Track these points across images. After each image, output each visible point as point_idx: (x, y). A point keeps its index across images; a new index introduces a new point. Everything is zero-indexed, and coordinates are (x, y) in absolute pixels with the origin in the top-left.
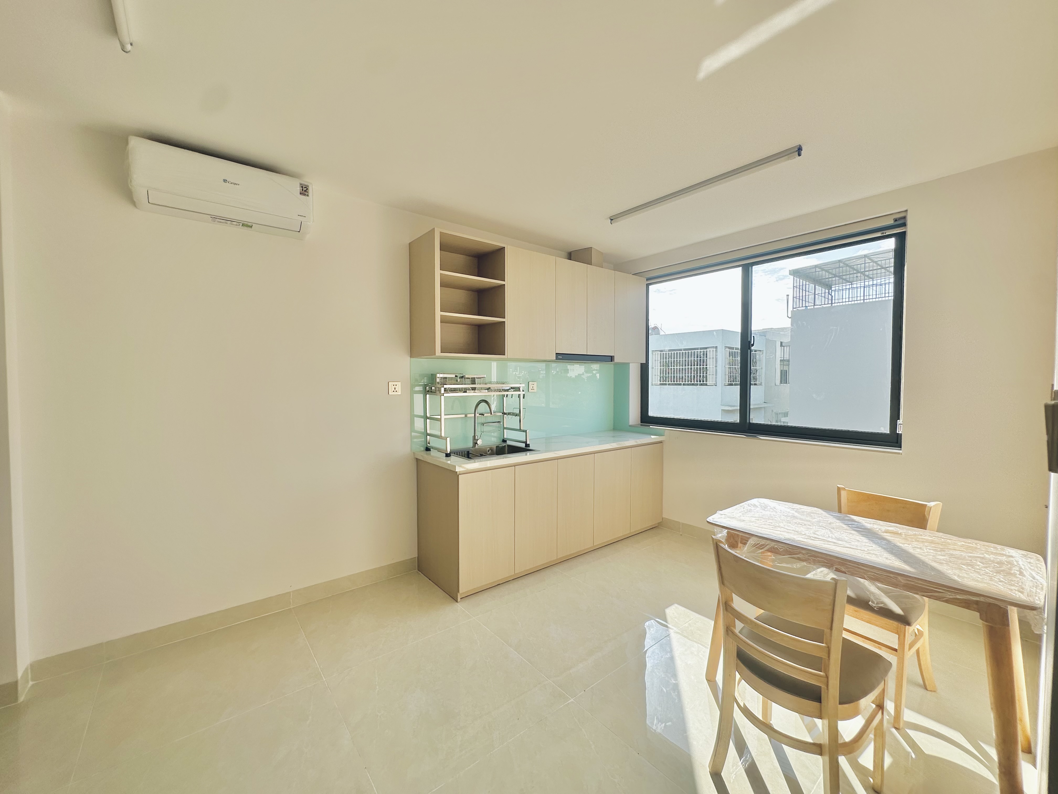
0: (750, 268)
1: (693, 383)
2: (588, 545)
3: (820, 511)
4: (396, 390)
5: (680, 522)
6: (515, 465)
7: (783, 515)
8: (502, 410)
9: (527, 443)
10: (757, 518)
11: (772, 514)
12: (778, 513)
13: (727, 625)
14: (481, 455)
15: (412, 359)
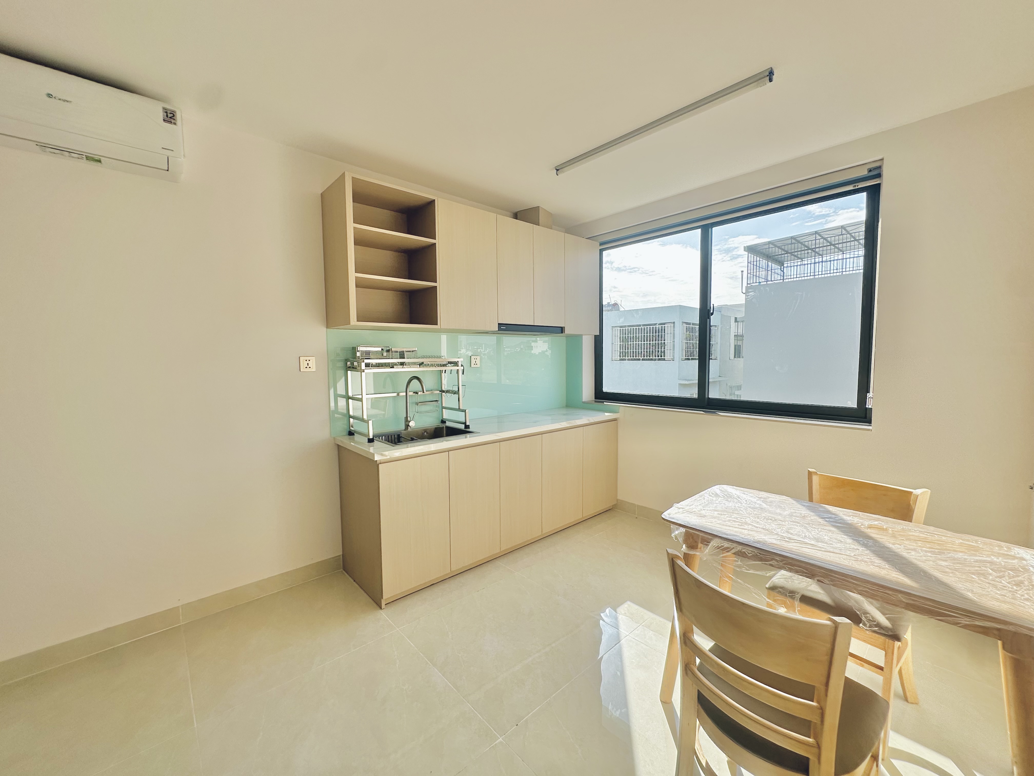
0: (710, 230)
1: (651, 358)
2: (537, 534)
3: (790, 500)
4: (309, 366)
5: (635, 504)
6: (449, 450)
7: (750, 507)
8: (440, 388)
9: (467, 424)
10: (720, 513)
11: (737, 505)
12: (744, 505)
13: (686, 663)
14: (412, 439)
15: (328, 330)
